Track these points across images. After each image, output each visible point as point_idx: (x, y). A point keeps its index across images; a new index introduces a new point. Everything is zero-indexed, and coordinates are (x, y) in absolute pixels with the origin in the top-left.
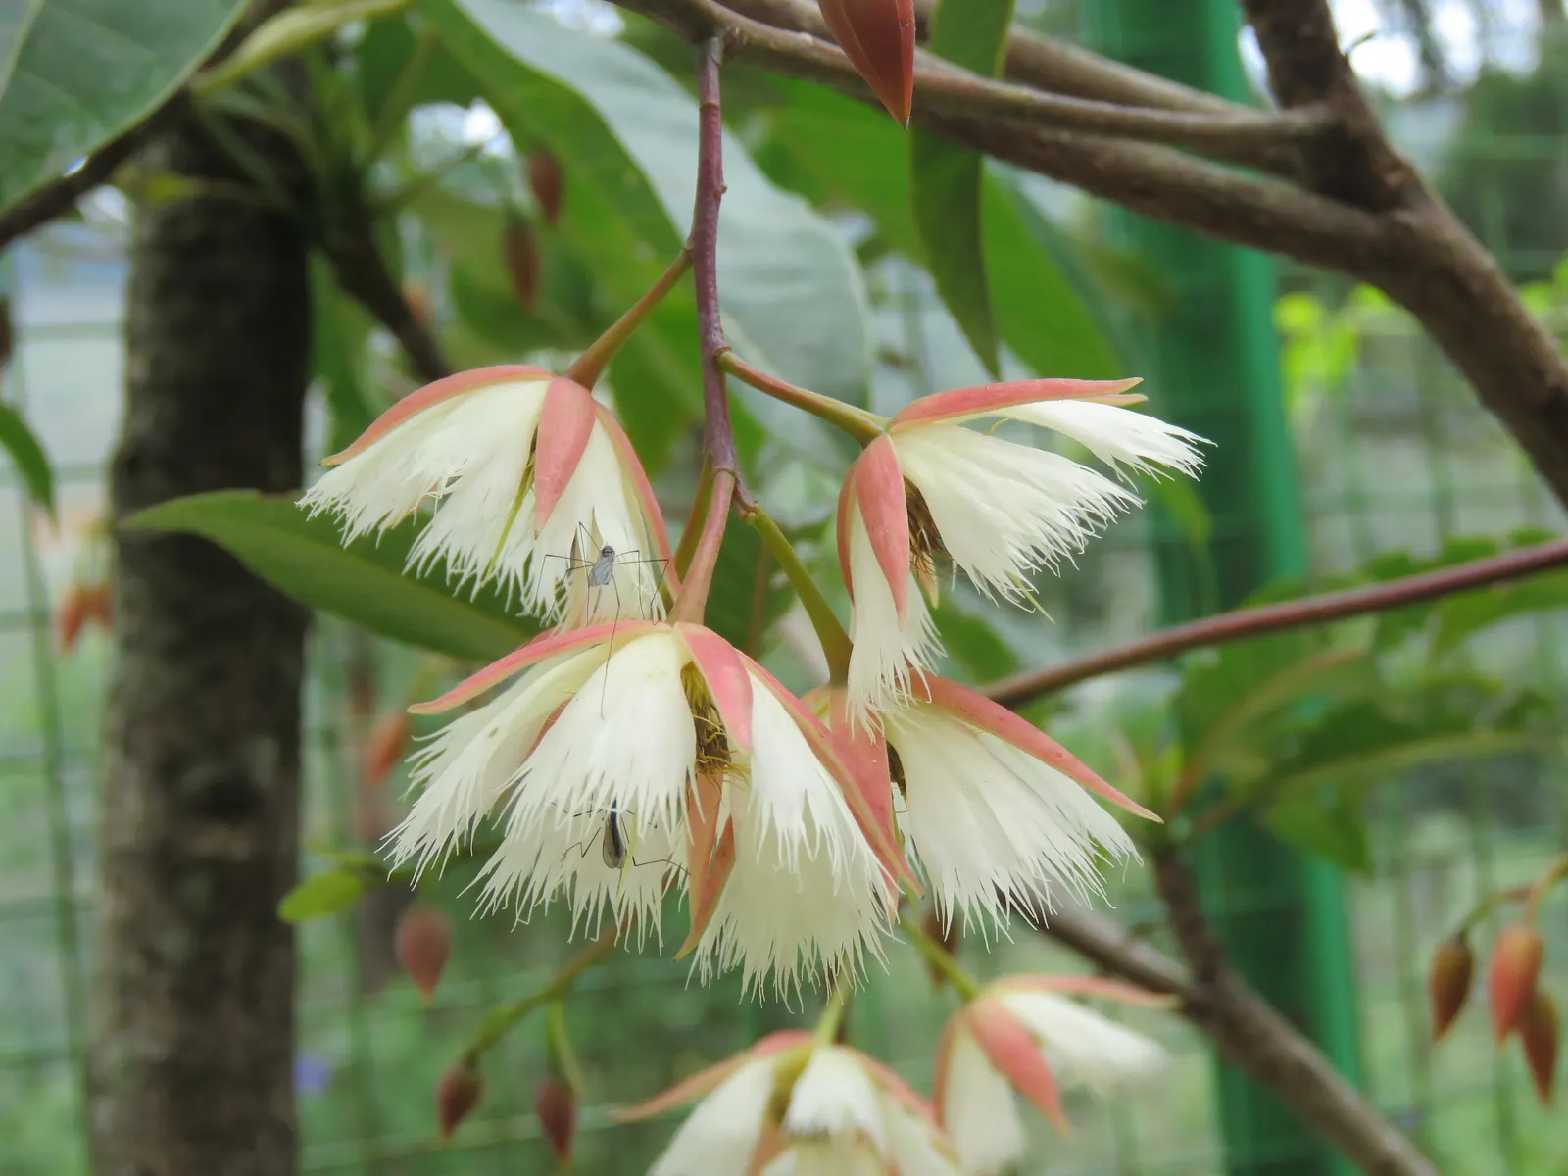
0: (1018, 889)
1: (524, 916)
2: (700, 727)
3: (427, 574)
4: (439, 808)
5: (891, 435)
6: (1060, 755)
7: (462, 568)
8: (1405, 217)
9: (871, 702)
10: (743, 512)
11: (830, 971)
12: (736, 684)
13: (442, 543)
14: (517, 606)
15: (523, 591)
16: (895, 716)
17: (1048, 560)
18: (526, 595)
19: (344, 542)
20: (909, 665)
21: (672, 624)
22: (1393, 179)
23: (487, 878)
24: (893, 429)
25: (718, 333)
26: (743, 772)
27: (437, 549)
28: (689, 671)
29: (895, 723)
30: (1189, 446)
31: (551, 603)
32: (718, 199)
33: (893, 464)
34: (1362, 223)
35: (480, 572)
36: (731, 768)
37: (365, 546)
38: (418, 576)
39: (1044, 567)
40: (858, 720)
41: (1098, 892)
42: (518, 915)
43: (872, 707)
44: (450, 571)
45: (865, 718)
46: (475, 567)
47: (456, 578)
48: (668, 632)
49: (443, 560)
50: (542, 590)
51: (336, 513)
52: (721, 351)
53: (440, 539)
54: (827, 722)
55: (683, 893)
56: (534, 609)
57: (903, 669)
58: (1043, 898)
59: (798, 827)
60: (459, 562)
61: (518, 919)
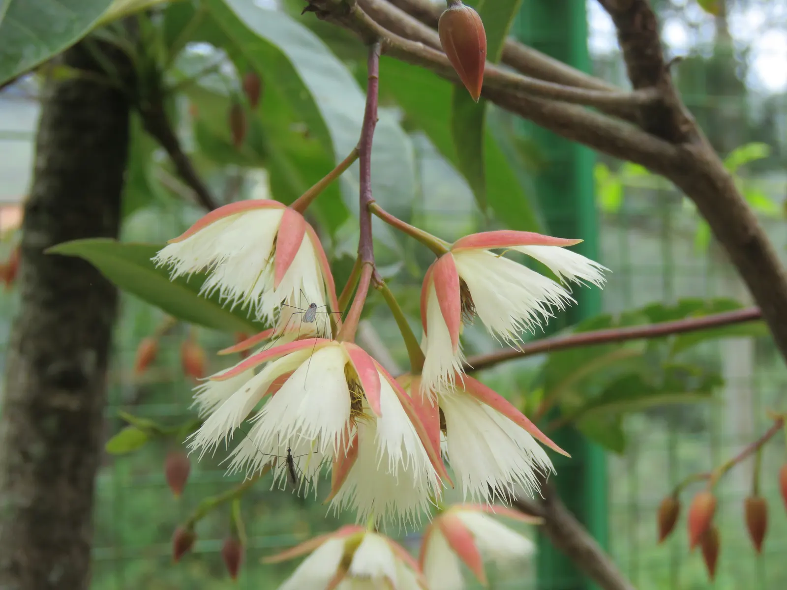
0: (500, 488)
1: (249, 476)
2: (353, 397)
3: (210, 297)
4: (218, 427)
5: (453, 253)
6: (523, 420)
7: (227, 295)
8: (688, 147)
9: (434, 387)
10: (376, 285)
11: (402, 518)
12: (373, 379)
13: (219, 281)
14: (253, 316)
15: (257, 309)
16: (446, 396)
17: (530, 327)
18: (258, 311)
19: (172, 278)
20: (455, 371)
21: (340, 341)
22: (684, 128)
23: (234, 457)
24: (454, 250)
25: (369, 193)
26: (371, 419)
27: (217, 284)
28: (348, 366)
29: (443, 397)
30: (598, 270)
31: (271, 317)
32: (374, 124)
33: (454, 269)
34: (668, 148)
35: (236, 298)
36: (362, 415)
37: (181, 280)
38: (205, 297)
39: (527, 330)
40: (425, 394)
41: (537, 490)
42: (246, 476)
43: (434, 390)
44: (222, 296)
45: (429, 394)
46: (234, 295)
47: (224, 300)
48: (339, 346)
49: (219, 290)
50: (267, 309)
51: (169, 264)
52: (370, 202)
53: (218, 280)
54: (409, 393)
55: (329, 470)
56: (262, 318)
57: (452, 373)
58: (511, 492)
59: (399, 453)
60: (226, 292)
61: (246, 477)
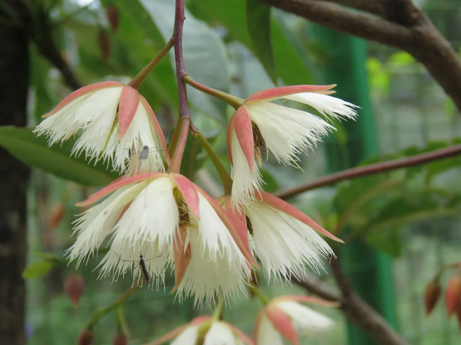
0: (294, 268)
1: (116, 278)
2: (181, 211)
3: (78, 157)
4: (86, 241)
5: (246, 105)
6: (308, 219)
7: (91, 154)
8: (419, 29)
9: (240, 201)
10: (193, 133)
11: (226, 297)
12: (193, 195)
13: (84, 145)
14: (111, 167)
15: (113, 162)
16: (249, 206)
17: (304, 150)
18: (114, 164)
19: (49, 145)
20: (254, 187)
21: (169, 173)
22: (414, 15)
23: (102, 265)
24: (247, 103)
25: (183, 69)
26: (196, 227)
27: (82, 147)
28: (175, 190)
29: (248, 208)
30: (352, 109)
31: (123, 167)
32: (183, 21)
33: (247, 116)
34: (404, 31)
35: (97, 156)
36: (190, 225)
37: (56, 146)
38: (75, 158)
39: (302, 152)
40: (235, 207)
41: (322, 268)
42: (113, 278)
43: (240, 203)
44: (87, 155)
45: (238, 207)
46: (96, 154)
47: (89, 158)
48: (168, 177)
49: (84, 151)
50: (120, 161)
51: (47, 134)
52: (184, 76)
53: (83, 144)
54: (224, 208)
55: (172, 270)
56: (117, 169)
57: (252, 189)
58: (303, 270)
59: (216, 247)
60: (90, 152)
61: (113, 280)
